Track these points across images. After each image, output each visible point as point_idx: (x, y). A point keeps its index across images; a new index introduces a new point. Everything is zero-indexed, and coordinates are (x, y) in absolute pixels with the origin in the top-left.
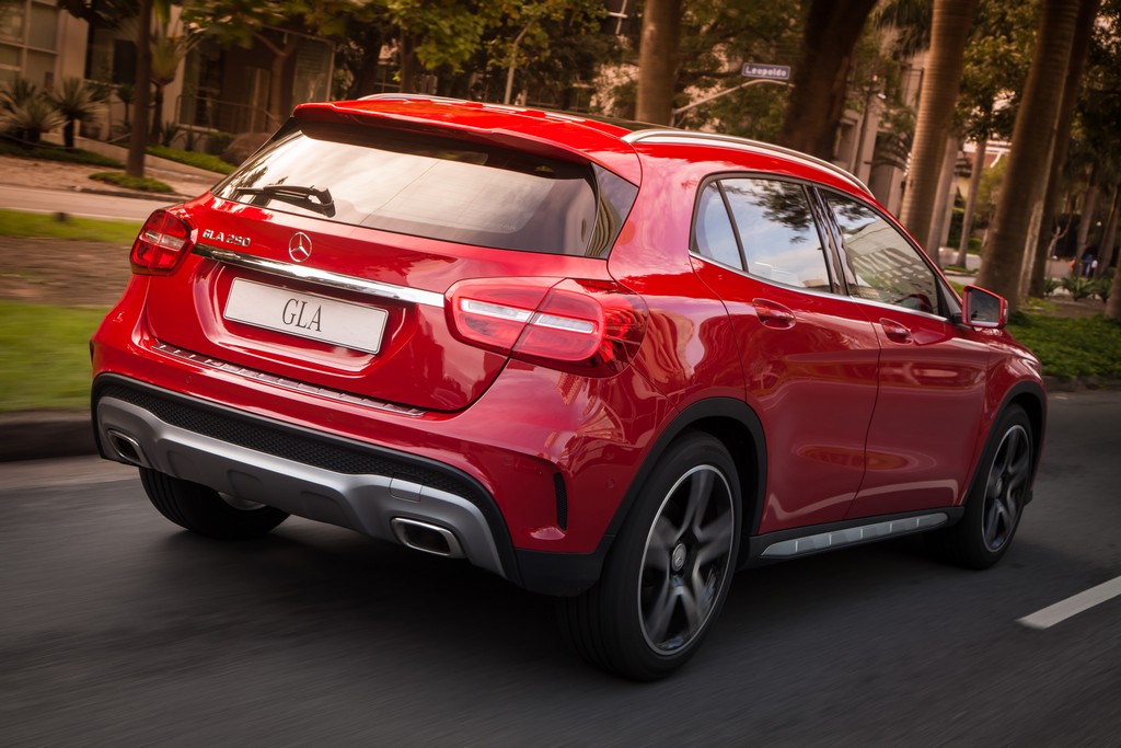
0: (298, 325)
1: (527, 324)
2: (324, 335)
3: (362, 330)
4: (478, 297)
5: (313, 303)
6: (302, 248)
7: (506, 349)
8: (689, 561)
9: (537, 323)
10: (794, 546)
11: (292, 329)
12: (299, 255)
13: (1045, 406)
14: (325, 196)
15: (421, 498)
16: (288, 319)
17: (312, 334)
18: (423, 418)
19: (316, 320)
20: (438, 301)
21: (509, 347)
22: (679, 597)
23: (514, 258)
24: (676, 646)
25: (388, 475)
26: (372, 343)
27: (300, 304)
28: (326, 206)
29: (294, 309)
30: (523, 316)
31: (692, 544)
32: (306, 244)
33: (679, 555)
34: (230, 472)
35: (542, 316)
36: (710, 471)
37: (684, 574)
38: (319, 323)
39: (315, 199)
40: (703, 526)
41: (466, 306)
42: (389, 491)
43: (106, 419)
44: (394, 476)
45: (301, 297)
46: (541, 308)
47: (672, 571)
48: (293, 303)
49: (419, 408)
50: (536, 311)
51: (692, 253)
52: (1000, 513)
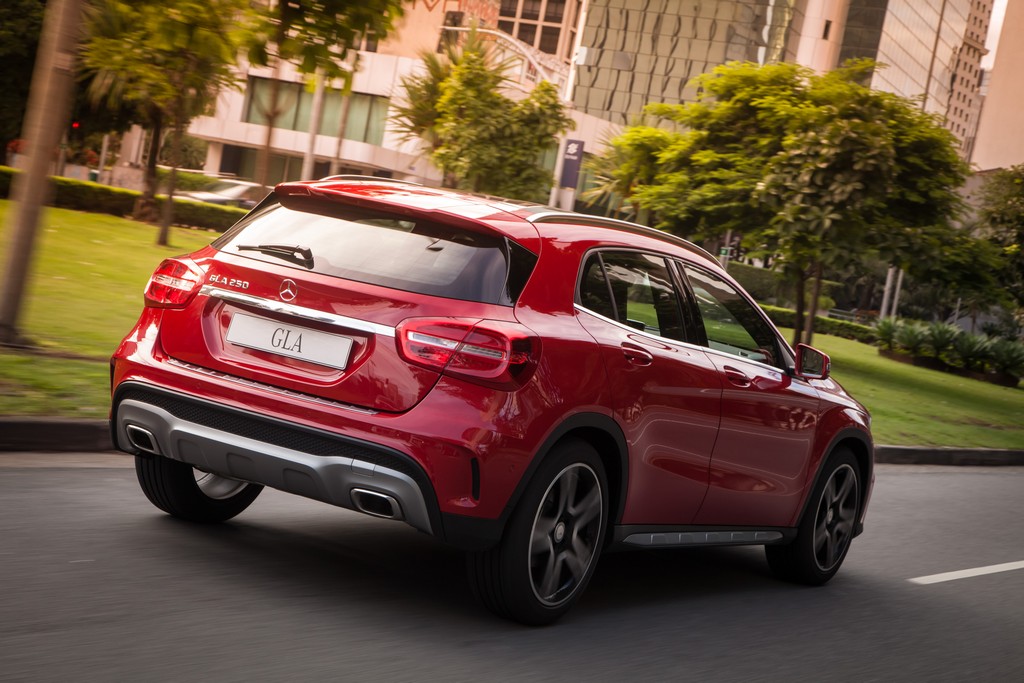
0: (284, 348)
1: (455, 351)
2: (305, 355)
3: (332, 352)
4: (418, 331)
5: (296, 331)
6: (289, 291)
7: (440, 368)
8: (568, 532)
9: (463, 351)
11: (279, 350)
12: (287, 295)
14: (308, 254)
15: (374, 474)
16: (276, 343)
17: (294, 354)
18: (376, 415)
19: (298, 344)
20: (390, 332)
21: (441, 366)
25: (349, 457)
26: (340, 362)
27: (285, 332)
28: (308, 260)
29: (280, 335)
30: (452, 345)
31: (568, 521)
32: (293, 288)
33: (560, 531)
34: (229, 454)
35: (466, 346)
37: (566, 544)
38: (300, 346)
39: (299, 256)
40: (574, 505)
41: (411, 335)
42: (351, 468)
43: (126, 416)
44: (355, 457)
45: (287, 327)
46: (466, 340)
47: (554, 544)
48: (280, 332)
49: (375, 410)
50: (462, 342)
51: (576, 305)
52: (827, 538)
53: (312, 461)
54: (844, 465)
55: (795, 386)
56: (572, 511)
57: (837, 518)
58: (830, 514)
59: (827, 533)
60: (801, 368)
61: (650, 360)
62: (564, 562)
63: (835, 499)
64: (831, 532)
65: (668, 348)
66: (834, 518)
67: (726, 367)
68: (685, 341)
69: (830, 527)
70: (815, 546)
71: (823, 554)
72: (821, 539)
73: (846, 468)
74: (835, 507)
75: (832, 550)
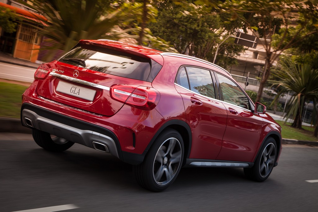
0: (74, 93)
1: (129, 96)
2: (80, 96)
4: (117, 89)
5: (78, 88)
6: (76, 74)
7: (124, 102)
9: (132, 96)
11: (72, 94)
12: (75, 76)
14: (84, 62)
15: (100, 137)
16: (72, 92)
17: (77, 95)
18: (102, 117)
19: (78, 92)
20: (108, 89)
21: (124, 101)
22: (165, 171)
23: (128, 80)
24: (163, 184)
25: (92, 131)
26: (92, 98)
27: (75, 88)
28: (84, 64)
29: (73, 89)
30: (129, 94)
32: (77, 73)
33: (166, 160)
36: (175, 140)
37: (167, 165)
38: (79, 93)
39: (81, 63)
40: (172, 153)
41: (115, 90)
42: (92, 134)
43: (24, 115)
44: (94, 131)
45: (75, 86)
46: (133, 92)
47: (163, 164)
48: (73, 88)
49: (101, 115)
50: (132, 93)
51: (175, 83)
52: (265, 167)
53: (80, 132)
57: (268, 159)
58: (266, 159)
60: (257, 110)
61: (201, 103)
63: (267, 154)
64: (266, 165)
65: (209, 100)
67: (229, 108)
68: (215, 99)
69: (266, 163)
70: (260, 170)
71: (264, 172)
72: (262, 168)
73: (271, 144)
74: (268, 157)
75: (267, 170)
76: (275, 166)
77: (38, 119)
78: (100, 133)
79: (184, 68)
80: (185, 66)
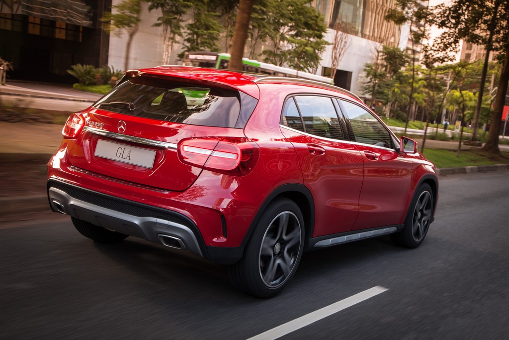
0: (122, 157)
1: (210, 156)
2: (132, 162)
3: (146, 160)
4: (189, 145)
5: (128, 149)
6: (122, 127)
8: (282, 249)
9: (214, 155)
10: (330, 242)
11: (120, 159)
12: (121, 129)
13: (438, 184)
15: (168, 226)
16: (118, 156)
17: (127, 161)
18: (169, 194)
19: (129, 155)
20: (175, 146)
21: (203, 165)
25: (156, 217)
26: (150, 164)
27: (123, 149)
29: (121, 151)
30: (208, 152)
31: (283, 243)
32: (124, 126)
33: (278, 247)
35: (216, 152)
37: (281, 255)
38: (130, 157)
41: (186, 148)
42: (156, 223)
43: (52, 196)
44: (158, 218)
45: (123, 146)
46: (215, 149)
47: (274, 254)
48: (120, 149)
49: (168, 190)
50: (213, 150)
51: (281, 126)
52: (418, 226)
53: (136, 221)
54: (424, 192)
55: (399, 159)
56: (285, 237)
57: (423, 215)
58: (419, 214)
59: (419, 224)
60: (403, 148)
61: (324, 152)
62: (279, 265)
63: (421, 208)
64: (420, 223)
66: (421, 214)
67: (365, 151)
68: (343, 140)
69: (420, 220)
70: (413, 231)
71: (417, 234)
72: (416, 228)
73: (426, 193)
74: (421, 211)
75: (421, 231)
76: (431, 222)
77: (72, 202)
78: (169, 221)
79: (292, 98)
80: (293, 95)
